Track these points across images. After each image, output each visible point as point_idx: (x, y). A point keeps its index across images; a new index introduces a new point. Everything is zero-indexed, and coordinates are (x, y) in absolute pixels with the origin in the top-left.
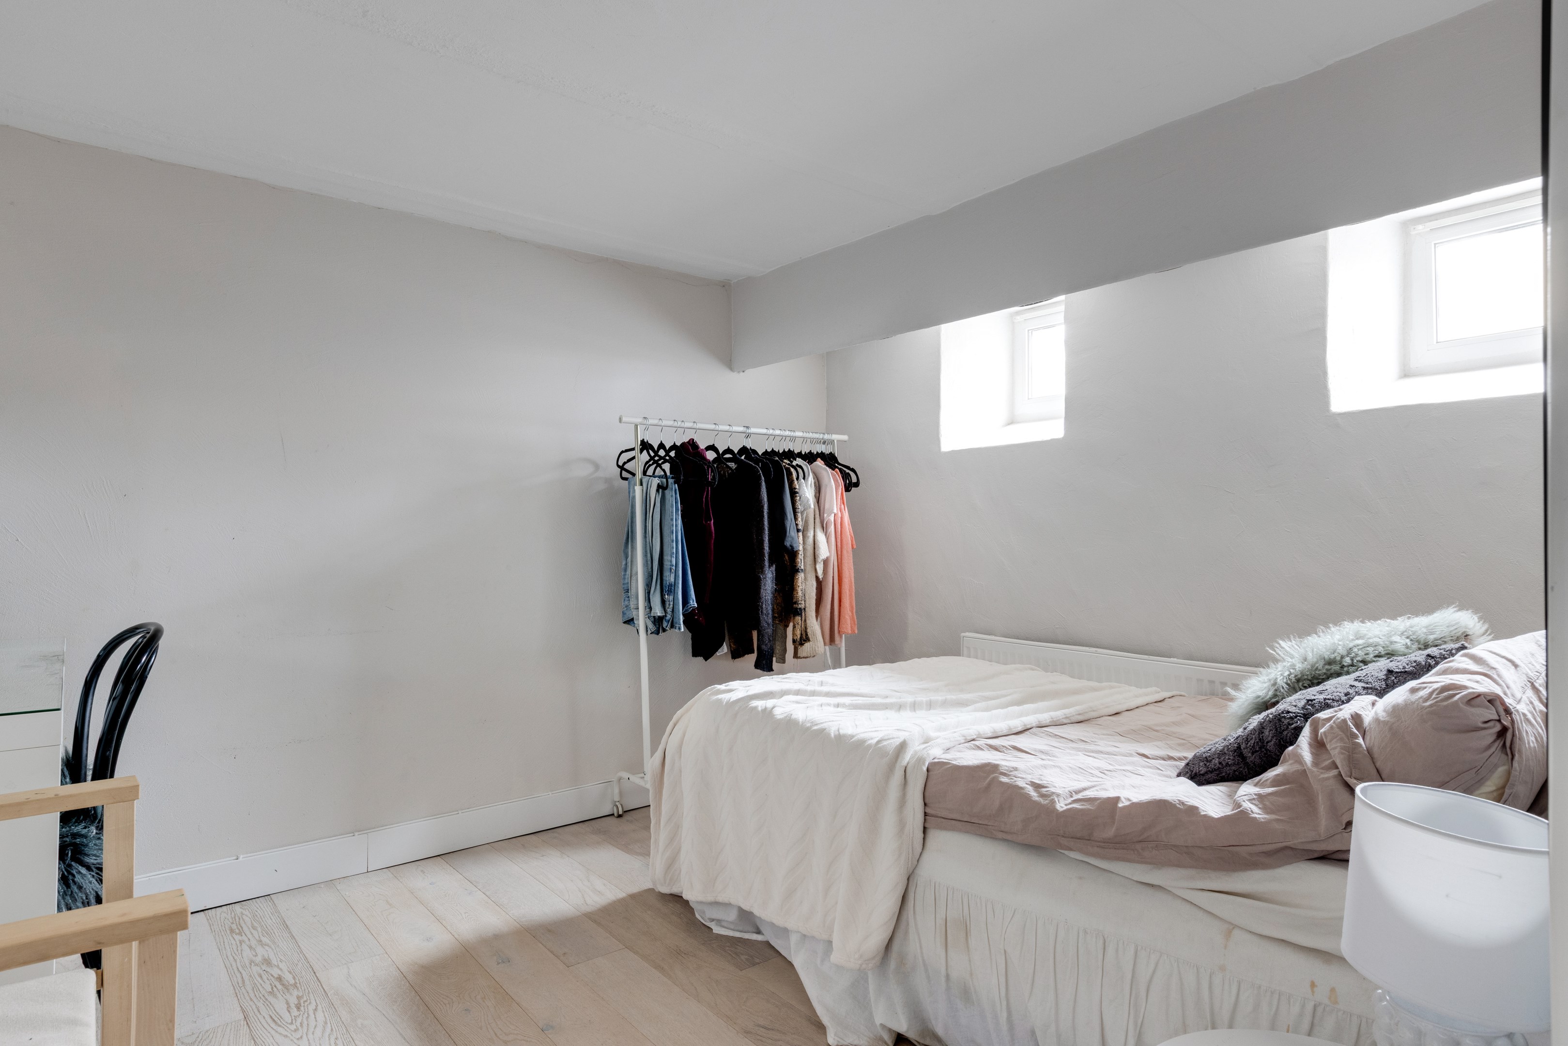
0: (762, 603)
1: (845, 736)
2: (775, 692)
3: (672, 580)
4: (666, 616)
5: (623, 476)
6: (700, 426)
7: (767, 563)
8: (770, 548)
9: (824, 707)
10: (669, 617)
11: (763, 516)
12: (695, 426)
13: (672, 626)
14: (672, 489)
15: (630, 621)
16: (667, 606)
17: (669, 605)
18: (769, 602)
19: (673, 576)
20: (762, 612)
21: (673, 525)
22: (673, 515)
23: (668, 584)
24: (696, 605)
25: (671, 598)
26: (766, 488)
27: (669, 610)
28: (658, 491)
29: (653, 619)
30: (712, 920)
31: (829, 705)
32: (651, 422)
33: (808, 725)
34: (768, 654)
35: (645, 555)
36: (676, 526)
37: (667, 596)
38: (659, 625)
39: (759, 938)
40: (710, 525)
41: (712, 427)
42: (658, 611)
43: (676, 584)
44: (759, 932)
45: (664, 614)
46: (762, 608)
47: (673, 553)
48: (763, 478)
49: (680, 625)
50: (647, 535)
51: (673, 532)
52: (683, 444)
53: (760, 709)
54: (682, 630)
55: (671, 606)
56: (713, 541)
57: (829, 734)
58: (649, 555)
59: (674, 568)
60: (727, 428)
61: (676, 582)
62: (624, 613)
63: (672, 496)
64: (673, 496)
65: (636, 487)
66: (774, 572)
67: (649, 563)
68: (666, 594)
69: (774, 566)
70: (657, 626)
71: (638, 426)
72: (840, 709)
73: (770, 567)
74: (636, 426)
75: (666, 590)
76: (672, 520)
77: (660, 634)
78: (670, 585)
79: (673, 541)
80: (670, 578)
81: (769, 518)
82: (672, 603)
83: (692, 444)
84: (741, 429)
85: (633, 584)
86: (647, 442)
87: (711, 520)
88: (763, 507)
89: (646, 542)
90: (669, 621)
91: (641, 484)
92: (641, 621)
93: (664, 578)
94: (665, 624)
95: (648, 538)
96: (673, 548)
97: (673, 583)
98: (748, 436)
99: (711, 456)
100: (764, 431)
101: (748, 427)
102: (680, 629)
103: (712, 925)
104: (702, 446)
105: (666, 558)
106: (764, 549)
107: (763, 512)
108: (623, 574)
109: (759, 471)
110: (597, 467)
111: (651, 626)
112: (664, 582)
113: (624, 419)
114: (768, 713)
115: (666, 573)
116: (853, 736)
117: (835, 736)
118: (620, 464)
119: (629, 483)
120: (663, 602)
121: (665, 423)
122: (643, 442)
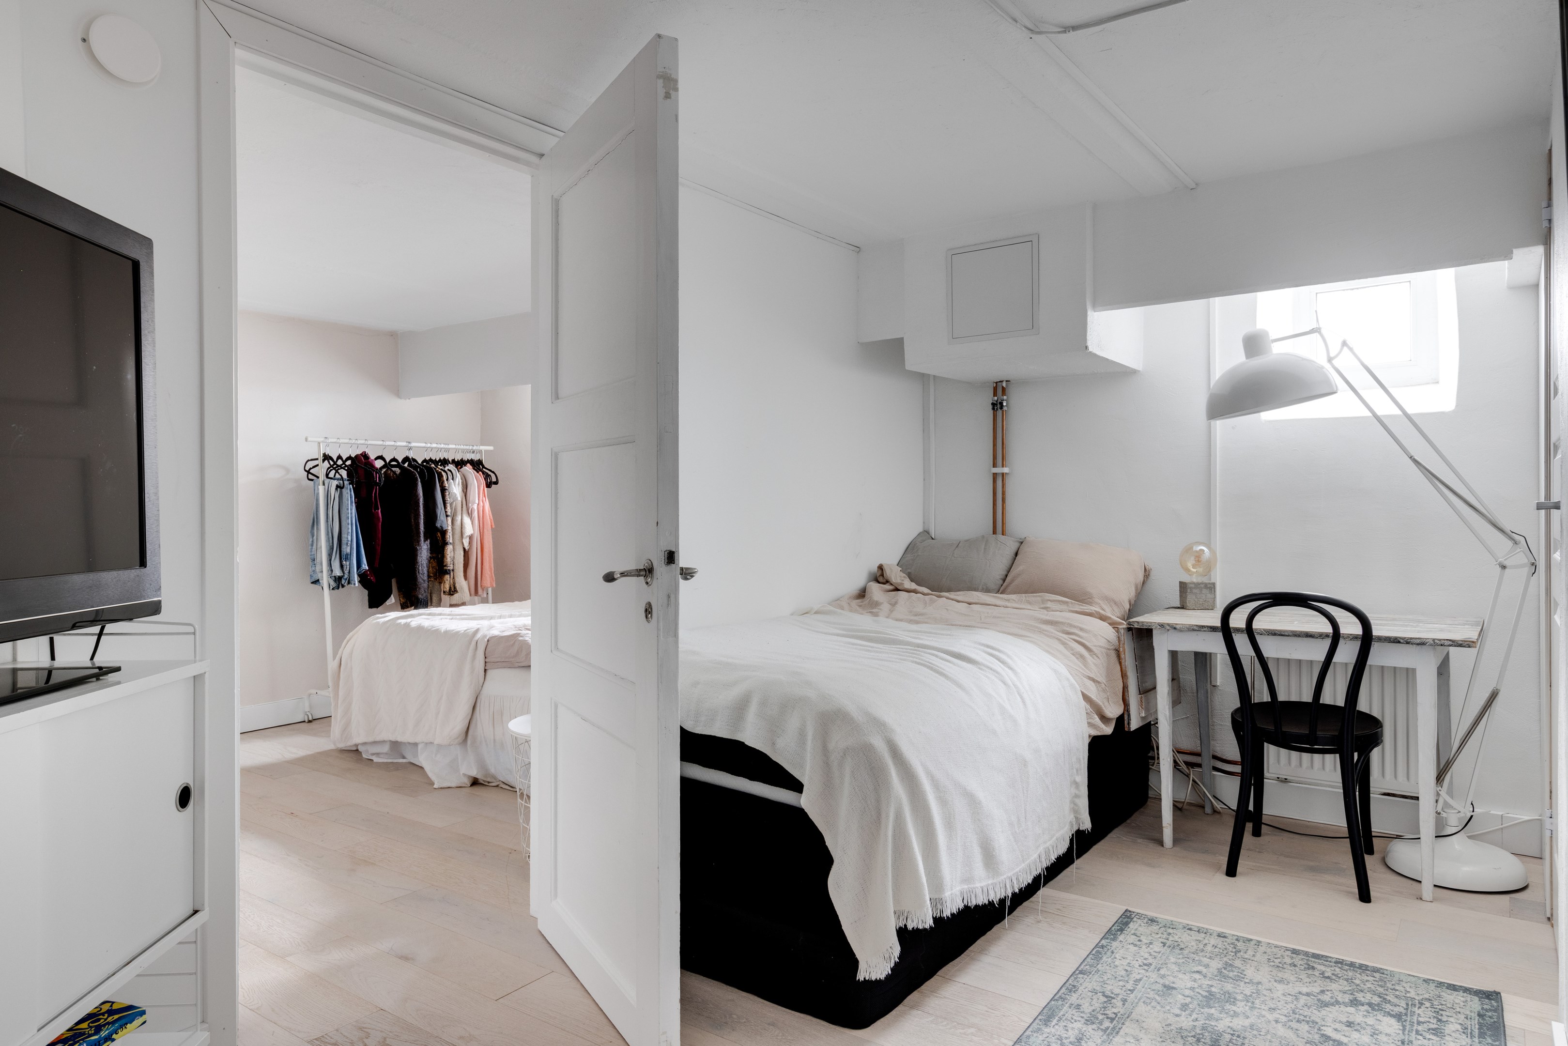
0: (419, 566)
1: (449, 631)
2: (414, 614)
3: (349, 551)
4: (344, 576)
5: (309, 478)
6: (370, 442)
7: (422, 539)
8: (424, 528)
9: (442, 620)
10: (346, 576)
11: (419, 506)
12: (366, 442)
13: (349, 583)
14: (347, 488)
15: (316, 582)
16: (345, 569)
17: (347, 568)
18: (425, 565)
19: (349, 548)
20: (419, 572)
21: (348, 513)
22: (348, 506)
23: (345, 554)
24: (367, 568)
25: (348, 563)
26: (422, 486)
27: (346, 572)
28: (336, 489)
29: (334, 579)
30: (373, 754)
31: (446, 618)
32: (330, 440)
33: (429, 628)
34: (424, 601)
35: (327, 534)
36: (351, 514)
37: (344, 562)
38: (338, 582)
39: (404, 761)
40: (378, 513)
41: (381, 443)
42: (338, 572)
43: (352, 553)
44: (404, 758)
45: (343, 575)
46: (419, 570)
47: (349, 532)
48: (419, 480)
49: (355, 581)
50: (329, 520)
51: (348, 518)
52: (357, 456)
53: (402, 623)
54: (357, 585)
55: (348, 569)
56: (380, 524)
57: (441, 631)
58: (330, 534)
59: (350, 542)
60: (393, 443)
61: (352, 552)
62: (311, 576)
63: (347, 493)
64: (349, 493)
65: (319, 487)
66: (429, 545)
67: (331, 539)
68: (344, 561)
69: (429, 541)
70: (338, 583)
71: (321, 444)
72: (452, 620)
73: (425, 541)
74: (319, 443)
75: (343, 558)
76: (348, 509)
77: (340, 589)
78: (347, 554)
79: (348, 524)
80: (346, 549)
81: (424, 507)
82: (348, 567)
83: (365, 455)
84: (404, 444)
85: (318, 555)
86: (328, 455)
87: (379, 509)
88: (419, 500)
89: (328, 525)
90: (346, 579)
91: (324, 484)
92: (325, 580)
93: (342, 550)
94: (343, 582)
95: (329, 523)
96: (349, 529)
97: (349, 553)
98: (410, 449)
99: (379, 464)
100: (423, 445)
101: (409, 443)
102: (354, 584)
103: (373, 758)
104: (372, 457)
105: (344, 536)
106: (420, 529)
107: (419, 503)
108: (310, 548)
109: (416, 475)
110: (288, 471)
111: (333, 584)
112: (342, 553)
113: (309, 439)
114: (407, 625)
115: (344, 547)
116: (453, 630)
117: (444, 632)
118: (307, 469)
119: (314, 483)
120: (342, 566)
121: (342, 441)
122: (324, 455)
